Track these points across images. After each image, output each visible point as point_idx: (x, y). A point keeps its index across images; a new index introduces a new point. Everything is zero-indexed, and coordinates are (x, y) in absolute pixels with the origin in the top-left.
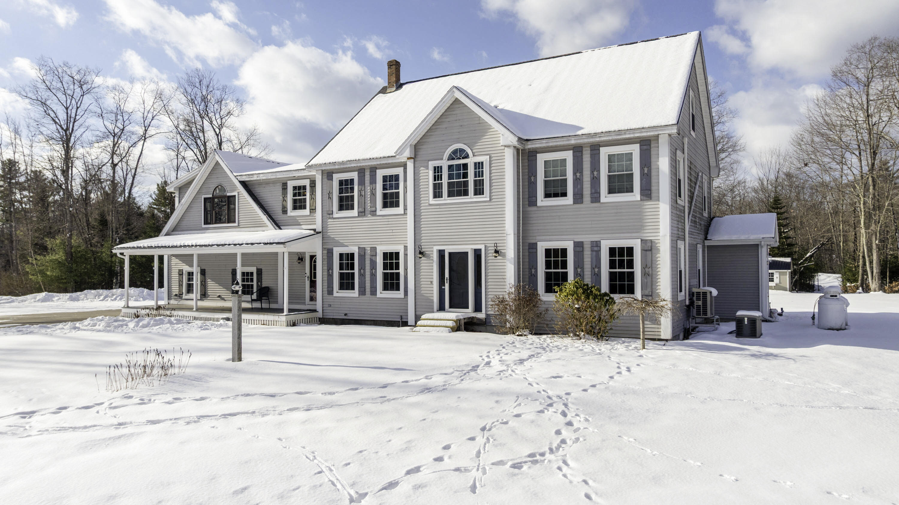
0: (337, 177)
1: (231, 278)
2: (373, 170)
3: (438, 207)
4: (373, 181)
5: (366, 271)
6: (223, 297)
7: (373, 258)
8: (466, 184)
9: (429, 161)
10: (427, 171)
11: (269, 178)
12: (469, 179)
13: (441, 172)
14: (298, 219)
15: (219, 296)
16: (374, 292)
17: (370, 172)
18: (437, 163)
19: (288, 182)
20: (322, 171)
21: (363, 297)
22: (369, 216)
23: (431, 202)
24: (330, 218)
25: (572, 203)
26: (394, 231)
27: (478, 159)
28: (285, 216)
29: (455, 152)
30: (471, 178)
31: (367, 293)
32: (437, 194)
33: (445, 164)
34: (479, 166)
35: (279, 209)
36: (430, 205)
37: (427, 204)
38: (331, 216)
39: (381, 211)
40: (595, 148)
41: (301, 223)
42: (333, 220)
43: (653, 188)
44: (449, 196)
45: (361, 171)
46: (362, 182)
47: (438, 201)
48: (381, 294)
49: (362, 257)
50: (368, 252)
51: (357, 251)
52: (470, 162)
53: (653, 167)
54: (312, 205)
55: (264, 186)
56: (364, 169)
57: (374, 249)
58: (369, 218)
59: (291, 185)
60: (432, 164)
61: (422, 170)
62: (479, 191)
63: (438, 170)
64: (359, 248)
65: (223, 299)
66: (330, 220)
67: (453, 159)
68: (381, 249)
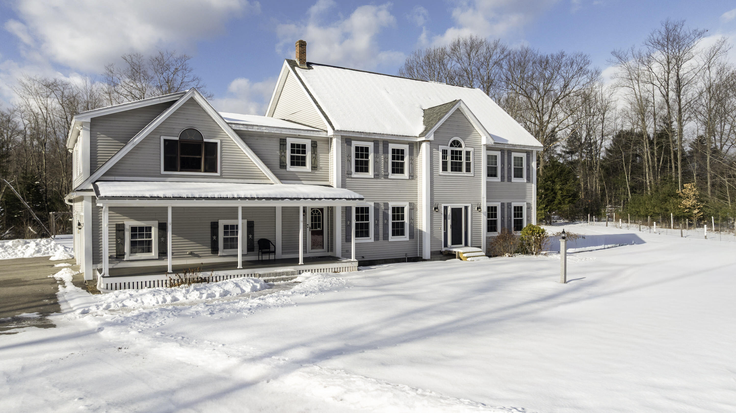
0: (355, 144)
1: (210, 232)
2: (386, 143)
3: (444, 177)
4: (386, 152)
5: (380, 221)
6: (195, 253)
7: (386, 211)
8: (461, 164)
9: (439, 145)
10: (437, 152)
11: (273, 132)
12: (463, 160)
13: (447, 154)
14: (297, 174)
15: (191, 253)
16: (386, 237)
17: (383, 144)
18: (445, 148)
19: (287, 138)
20: (342, 136)
21: (378, 242)
22: (382, 178)
23: (441, 174)
24: (348, 178)
25: (500, 181)
26: (401, 191)
27: (468, 149)
28: (283, 170)
29: (454, 142)
30: (464, 160)
31: (380, 238)
32: (445, 169)
33: (449, 149)
34: (468, 153)
35: (277, 163)
36: (440, 175)
37: (437, 175)
38: (350, 176)
39: (391, 176)
40: (510, 152)
41: (301, 179)
42: (350, 179)
43: (531, 177)
44: (452, 170)
45: (376, 142)
46: (376, 151)
47: (445, 173)
48: (392, 239)
49: (376, 210)
50: (382, 207)
51: (373, 205)
52: (464, 149)
53: (531, 166)
54: (313, 163)
55: (256, 138)
56: (378, 141)
57: (386, 205)
58: (382, 180)
59: (290, 141)
60: (441, 148)
61: (435, 151)
62: (468, 170)
63: (445, 152)
64: (374, 203)
65: (198, 256)
66: (347, 179)
67: (453, 146)
68: (392, 204)
